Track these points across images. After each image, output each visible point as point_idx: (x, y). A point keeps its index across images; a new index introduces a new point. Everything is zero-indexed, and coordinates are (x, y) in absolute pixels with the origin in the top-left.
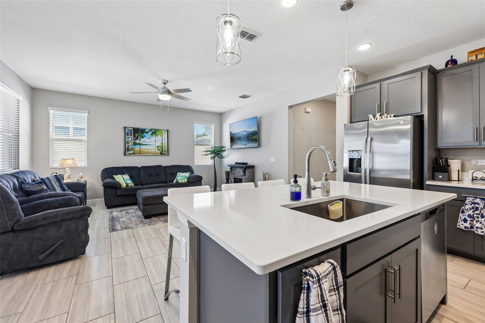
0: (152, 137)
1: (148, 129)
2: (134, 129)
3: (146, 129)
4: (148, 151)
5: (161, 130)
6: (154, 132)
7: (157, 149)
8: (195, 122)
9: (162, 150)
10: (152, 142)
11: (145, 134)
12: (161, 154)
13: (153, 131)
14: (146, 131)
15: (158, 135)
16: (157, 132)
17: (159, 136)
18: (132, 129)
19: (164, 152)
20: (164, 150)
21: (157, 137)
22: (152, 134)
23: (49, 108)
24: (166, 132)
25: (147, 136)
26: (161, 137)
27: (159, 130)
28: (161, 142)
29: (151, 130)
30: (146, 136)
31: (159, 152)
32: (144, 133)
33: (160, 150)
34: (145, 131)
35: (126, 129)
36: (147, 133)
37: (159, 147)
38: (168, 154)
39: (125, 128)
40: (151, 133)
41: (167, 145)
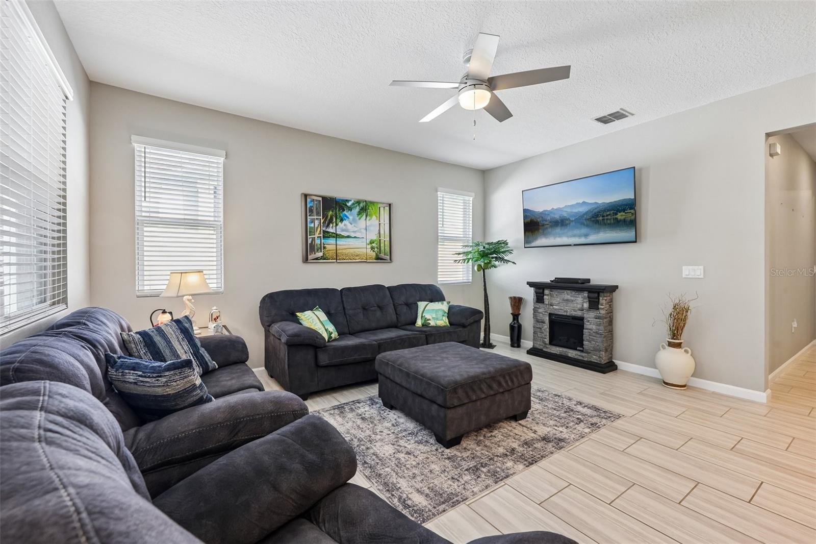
0: (360, 219)
1: (352, 201)
2: (324, 198)
3: (348, 201)
4: (352, 251)
5: (378, 203)
6: (365, 208)
7: (369, 246)
8: (440, 189)
9: (378, 250)
10: (361, 232)
11: (345, 212)
12: (378, 258)
13: (361, 205)
14: (349, 204)
15: (371, 216)
16: (370, 208)
17: (374, 217)
18: (320, 199)
19: (382, 255)
20: (382, 249)
21: (370, 220)
22: (359, 213)
23: (134, 137)
24: (387, 208)
25: (351, 218)
26: (378, 221)
27: (372, 203)
28: (377, 232)
29: (358, 202)
30: (348, 217)
31: (374, 254)
32: (344, 210)
33: (376, 249)
34: (346, 205)
35: (308, 200)
36: (350, 209)
37: (373, 243)
38: (390, 259)
39: (306, 196)
40: (358, 209)
41: (388, 239)
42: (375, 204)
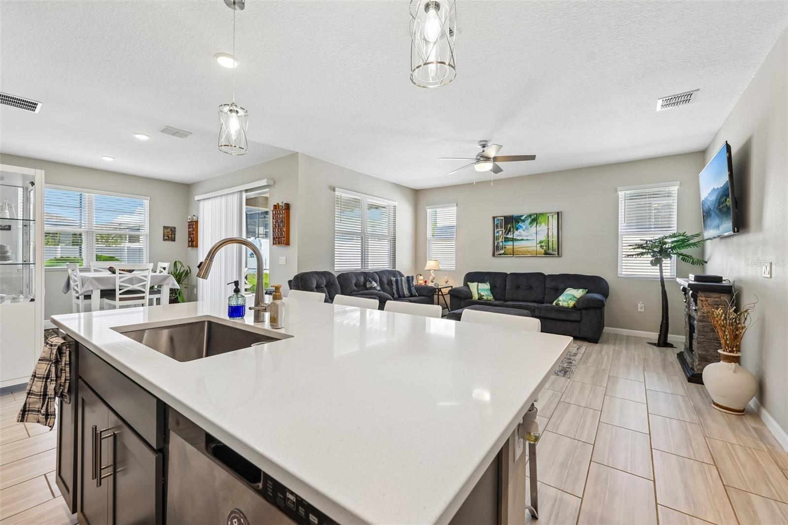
0: (531, 227)
1: (525, 216)
2: (505, 217)
3: (522, 216)
4: (524, 249)
5: (547, 213)
6: (535, 219)
7: (539, 245)
8: (620, 189)
9: (547, 248)
10: (532, 236)
11: (520, 224)
12: (546, 253)
13: (533, 217)
14: (523, 218)
15: (541, 223)
16: (540, 218)
17: (543, 224)
18: (503, 218)
19: (550, 251)
20: (551, 246)
21: (539, 227)
22: (531, 223)
23: (426, 207)
24: (556, 216)
25: (524, 227)
26: (547, 226)
27: (542, 214)
28: (546, 234)
29: (530, 216)
30: (522, 227)
31: (543, 251)
32: (519, 223)
33: (545, 247)
34: (521, 219)
35: (496, 220)
36: (523, 221)
37: (542, 243)
38: (558, 254)
39: (494, 218)
40: (529, 220)
41: (556, 239)
42: (544, 215)
